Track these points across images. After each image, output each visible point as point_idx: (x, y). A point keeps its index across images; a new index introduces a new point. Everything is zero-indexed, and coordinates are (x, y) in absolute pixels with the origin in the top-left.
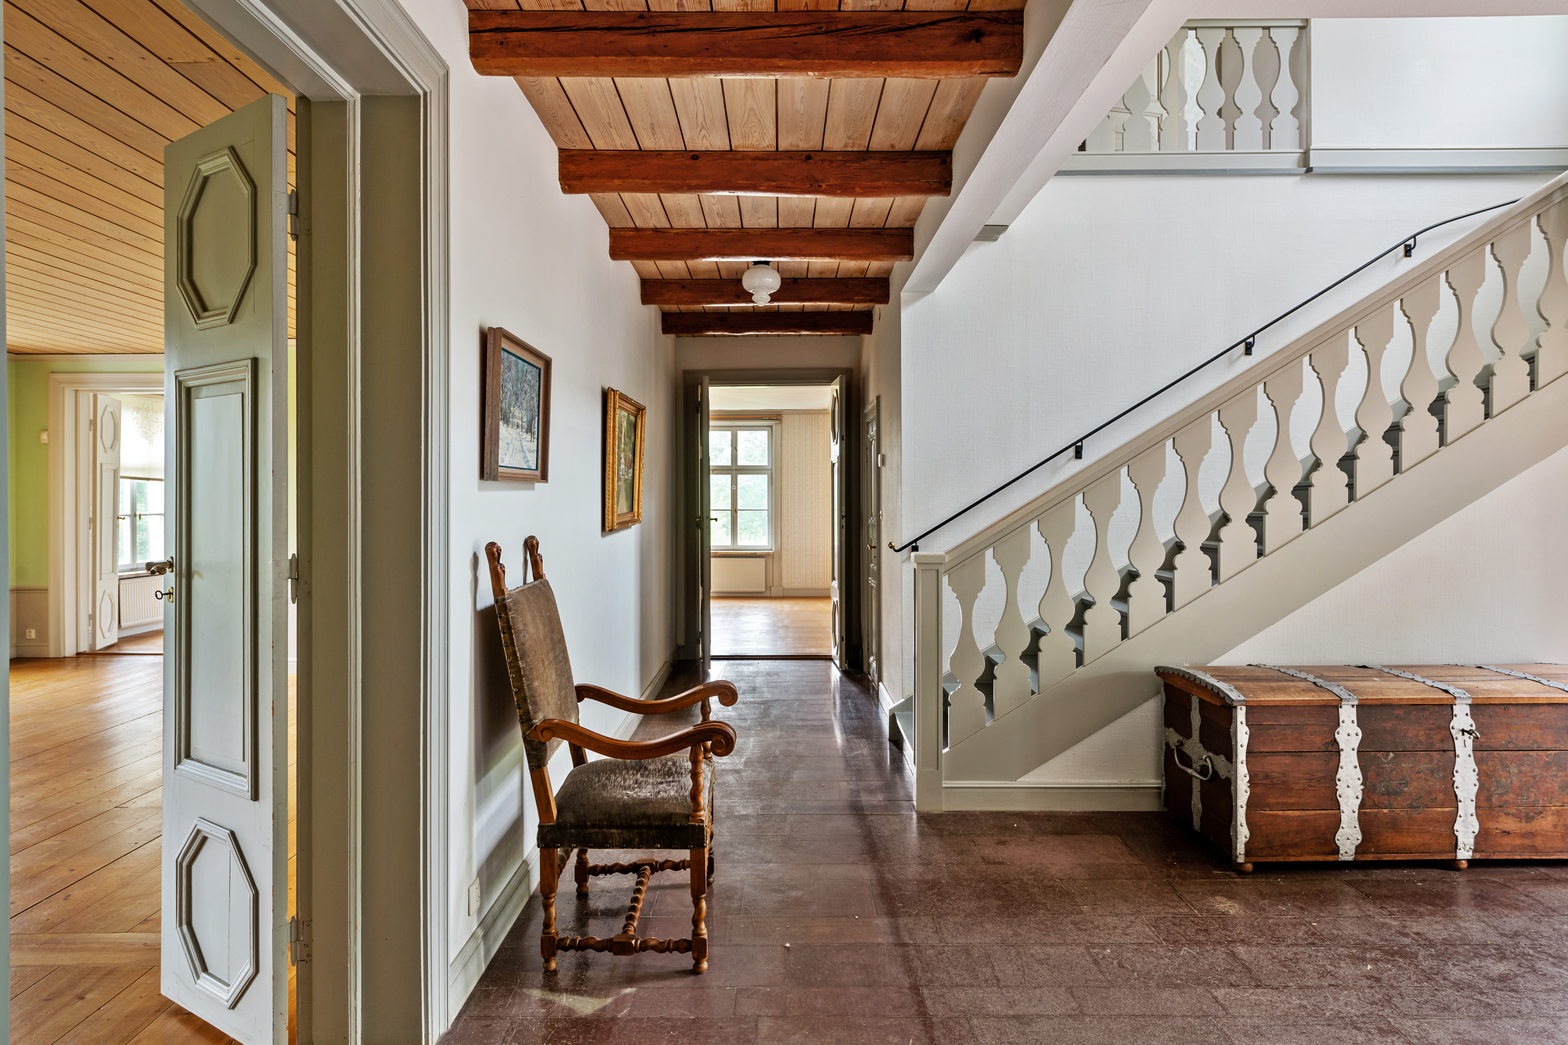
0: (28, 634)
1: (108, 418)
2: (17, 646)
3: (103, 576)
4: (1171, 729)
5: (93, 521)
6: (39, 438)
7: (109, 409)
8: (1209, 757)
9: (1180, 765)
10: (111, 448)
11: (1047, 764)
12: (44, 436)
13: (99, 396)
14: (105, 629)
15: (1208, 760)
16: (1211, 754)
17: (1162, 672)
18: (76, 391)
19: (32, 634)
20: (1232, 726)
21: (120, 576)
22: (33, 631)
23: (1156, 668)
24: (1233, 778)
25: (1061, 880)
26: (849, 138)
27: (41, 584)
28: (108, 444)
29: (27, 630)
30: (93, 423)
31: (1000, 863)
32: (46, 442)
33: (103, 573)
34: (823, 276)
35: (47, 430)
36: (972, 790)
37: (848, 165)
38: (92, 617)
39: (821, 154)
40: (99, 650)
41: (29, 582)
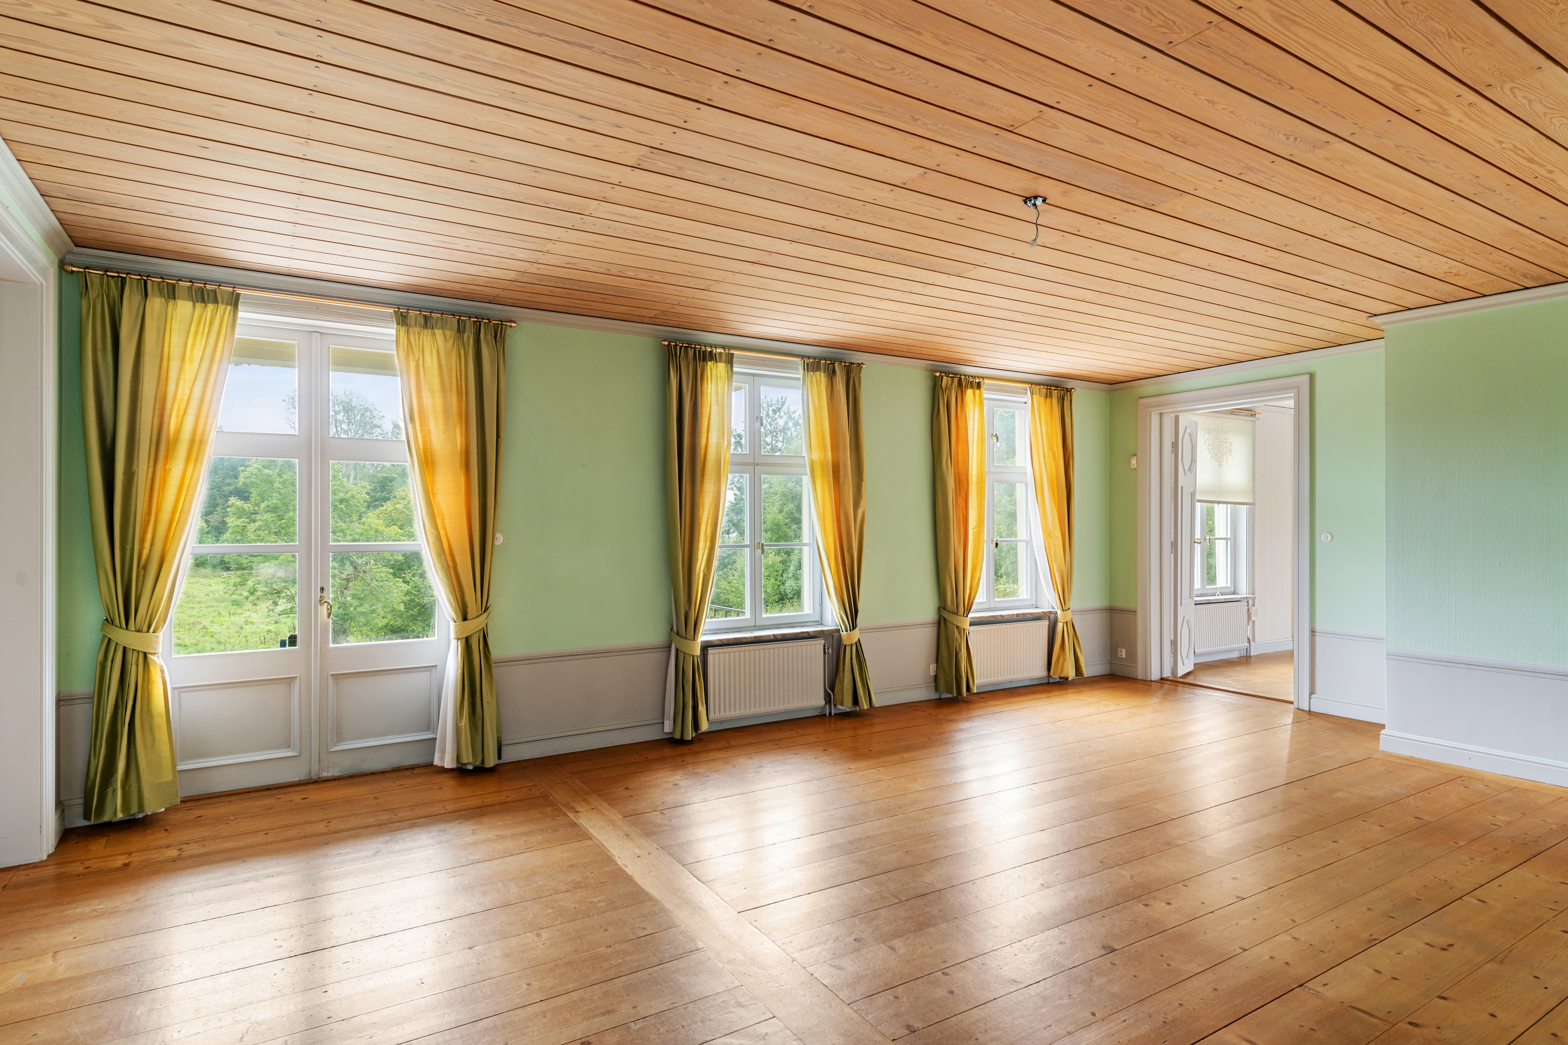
0: (1119, 653)
1: (1187, 439)
2: (1111, 663)
3: (1183, 601)
5: (1174, 545)
6: (1129, 463)
7: (1188, 431)
10: (1189, 470)
12: (1134, 461)
13: (1181, 418)
14: (1184, 656)
18: (1161, 414)
19: (1123, 653)
21: (1196, 601)
22: (1124, 650)
27: (1130, 605)
28: (1187, 468)
29: (1119, 649)
30: (1175, 445)
32: (1135, 467)
33: (1183, 598)
35: (1136, 455)
38: (1174, 643)
40: (1180, 677)
41: (1120, 603)
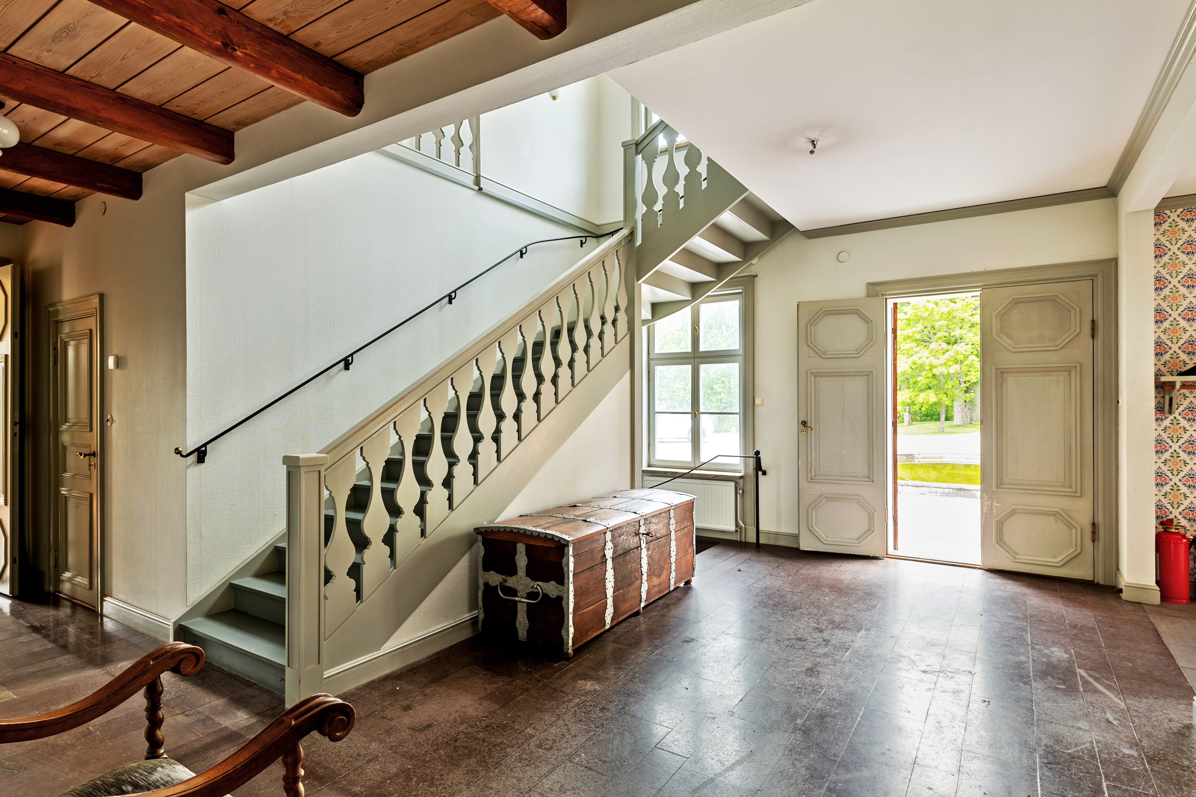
4: (491, 572)
8: (538, 585)
9: (504, 597)
11: (402, 626)
15: (538, 587)
16: (540, 583)
17: (478, 531)
20: (564, 560)
23: (476, 529)
24: (565, 595)
25: (486, 717)
26: (285, 13)
31: (429, 726)
34: (58, 149)
36: (347, 672)
37: (268, 41)
39: (237, 14)
